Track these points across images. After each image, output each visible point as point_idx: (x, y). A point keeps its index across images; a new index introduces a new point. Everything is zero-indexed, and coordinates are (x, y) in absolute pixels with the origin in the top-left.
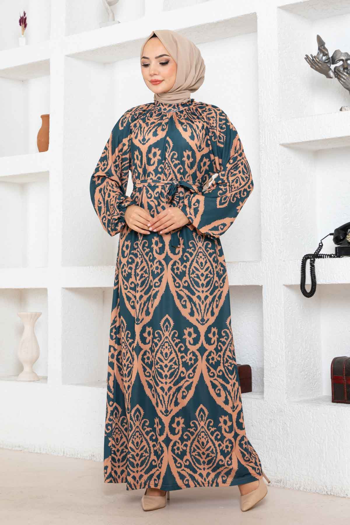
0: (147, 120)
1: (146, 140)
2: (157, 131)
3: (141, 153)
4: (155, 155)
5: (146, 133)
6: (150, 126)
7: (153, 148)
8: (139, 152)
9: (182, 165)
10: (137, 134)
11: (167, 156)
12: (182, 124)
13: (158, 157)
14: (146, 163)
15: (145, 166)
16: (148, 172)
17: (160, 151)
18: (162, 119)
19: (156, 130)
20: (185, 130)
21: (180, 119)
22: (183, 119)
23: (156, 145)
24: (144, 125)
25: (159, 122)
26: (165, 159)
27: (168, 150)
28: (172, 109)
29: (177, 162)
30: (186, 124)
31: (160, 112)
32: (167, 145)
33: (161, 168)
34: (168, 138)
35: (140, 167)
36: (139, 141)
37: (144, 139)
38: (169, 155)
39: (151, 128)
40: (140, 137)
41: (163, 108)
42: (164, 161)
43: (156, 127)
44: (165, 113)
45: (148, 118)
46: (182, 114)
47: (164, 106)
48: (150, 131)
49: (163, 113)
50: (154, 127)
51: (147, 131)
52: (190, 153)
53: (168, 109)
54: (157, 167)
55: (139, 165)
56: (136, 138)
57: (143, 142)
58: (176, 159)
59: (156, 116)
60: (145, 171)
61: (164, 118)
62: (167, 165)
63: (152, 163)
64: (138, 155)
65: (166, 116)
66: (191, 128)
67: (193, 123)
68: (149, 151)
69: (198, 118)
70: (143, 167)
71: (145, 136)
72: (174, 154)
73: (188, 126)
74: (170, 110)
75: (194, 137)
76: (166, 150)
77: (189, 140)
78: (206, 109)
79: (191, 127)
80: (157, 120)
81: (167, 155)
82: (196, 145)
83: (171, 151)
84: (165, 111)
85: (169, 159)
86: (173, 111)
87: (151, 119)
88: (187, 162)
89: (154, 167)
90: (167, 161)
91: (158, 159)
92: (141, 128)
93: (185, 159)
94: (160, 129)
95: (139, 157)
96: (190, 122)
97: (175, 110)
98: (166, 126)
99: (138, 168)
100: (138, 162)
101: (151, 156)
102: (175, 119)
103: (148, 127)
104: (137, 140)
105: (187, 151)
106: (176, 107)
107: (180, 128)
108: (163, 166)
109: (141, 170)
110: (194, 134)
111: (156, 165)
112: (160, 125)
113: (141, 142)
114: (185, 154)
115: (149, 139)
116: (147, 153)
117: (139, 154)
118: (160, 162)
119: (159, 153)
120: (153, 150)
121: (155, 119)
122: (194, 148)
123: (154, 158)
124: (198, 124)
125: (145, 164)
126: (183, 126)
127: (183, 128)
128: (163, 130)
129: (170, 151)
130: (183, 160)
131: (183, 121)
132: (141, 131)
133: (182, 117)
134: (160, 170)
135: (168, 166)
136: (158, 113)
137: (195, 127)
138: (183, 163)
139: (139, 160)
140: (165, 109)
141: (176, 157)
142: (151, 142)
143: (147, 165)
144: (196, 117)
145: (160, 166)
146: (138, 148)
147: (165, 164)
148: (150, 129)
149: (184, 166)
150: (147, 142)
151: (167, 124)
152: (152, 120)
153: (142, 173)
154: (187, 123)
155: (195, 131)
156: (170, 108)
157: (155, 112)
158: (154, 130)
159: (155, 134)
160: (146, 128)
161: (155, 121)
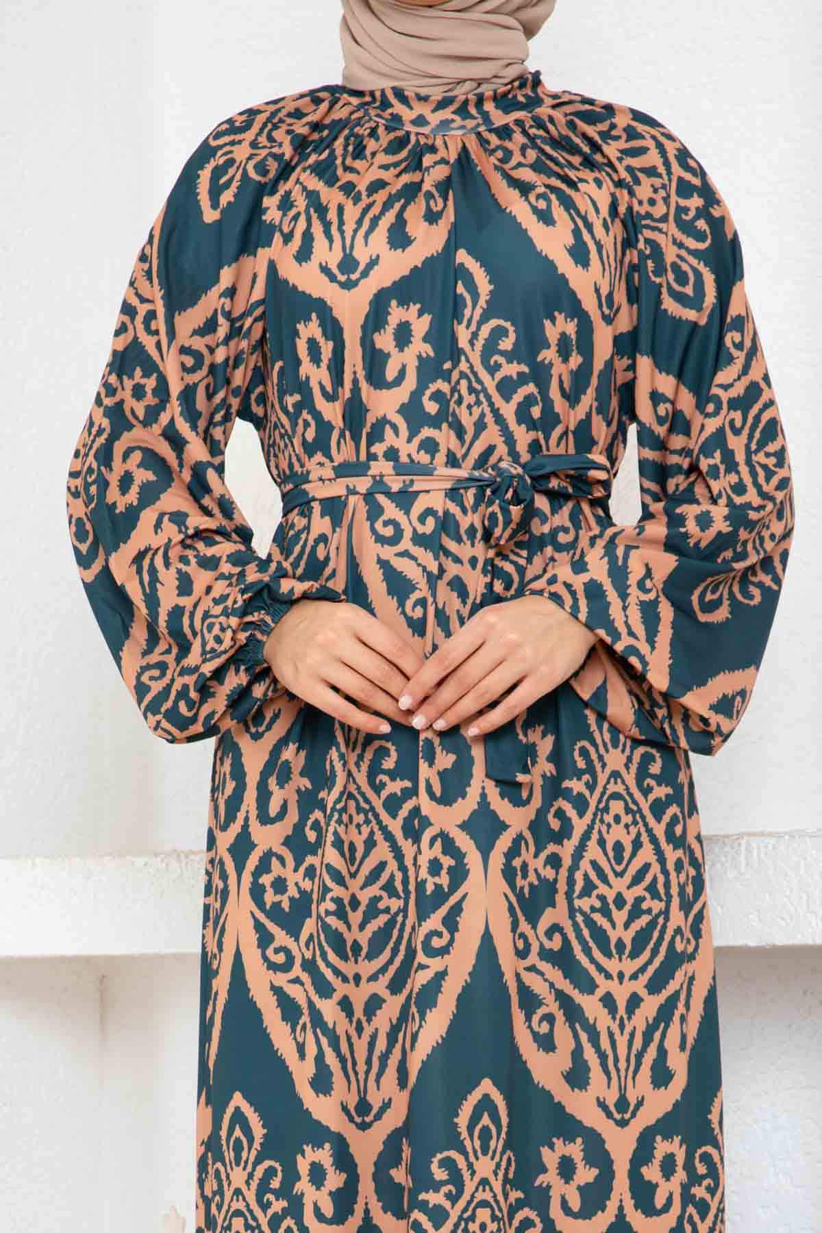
0: (340, 172)
1: (361, 267)
2: (405, 222)
3: (333, 330)
4: (403, 335)
5: (356, 231)
6: (365, 201)
7: (394, 303)
8: (322, 324)
9: (537, 385)
10: (308, 237)
11: (463, 342)
12: (524, 189)
13: (420, 347)
14: (361, 374)
15: (356, 389)
16: (371, 419)
17: (427, 318)
18: (415, 164)
19: (400, 222)
20: (545, 217)
21: (507, 167)
22: (520, 165)
23: (404, 290)
24: (332, 197)
25: (406, 178)
26: (455, 354)
27: (467, 312)
28: (453, 121)
29: (511, 369)
30: (541, 190)
31: (400, 133)
32: (460, 289)
33: (437, 396)
34: (462, 256)
35: (331, 398)
36: (325, 270)
37: (348, 263)
38: (475, 335)
39: (375, 210)
40: (326, 253)
41: (407, 114)
42: (447, 365)
43: (397, 206)
44: (426, 137)
45: (343, 163)
46: (508, 144)
47: (414, 103)
48: (375, 221)
49: (413, 139)
50: (387, 206)
51: (359, 223)
52: (571, 328)
53: (435, 118)
54: (416, 396)
55: (322, 388)
56: (304, 255)
57: (342, 278)
58: (510, 356)
59: (387, 151)
60: (355, 412)
61: (428, 160)
62: (464, 383)
63: (391, 373)
64: (321, 340)
65: (433, 149)
66: (567, 209)
67: (572, 184)
68: (376, 318)
69: (589, 163)
70: (348, 395)
71: (352, 247)
72: (499, 333)
73: (553, 197)
74: (445, 124)
75: (589, 252)
76: (457, 315)
77: (565, 265)
78: (613, 126)
79: (568, 204)
80: (393, 171)
81: (463, 335)
82: (597, 291)
83: (484, 319)
84: (426, 130)
85: (476, 358)
86: (463, 127)
87: (358, 164)
88: (561, 370)
89: (402, 394)
90: (463, 366)
91: (419, 357)
92: (322, 211)
93: (548, 355)
94: (415, 213)
95: (327, 349)
96: (557, 183)
97: (470, 123)
98: (440, 201)
99: (320, 403)
100: (316, 375)
101: (385, 340)
102: (486, 164)
103: (362, 205)
104: (312, 266)
105: (560, 318)
106: (473, 111)
107: (520, 209)
108: (444, 387)
109: (332, 412)
110: (586, 236)
111: (411, 382)
112: (411, 191)
113: (333, 278)
114: (552, 332)
115: (373, 262)
116: (364, 327)
117: (325, 334)
118: (429, 370)
119: (421, 325)
120: (397, 314)
121: (385, 167)
122: (589, 304)
123: (402, 350)
124: (589, 188)
125: (355, 381)
126: (532, 197)
127: (535, 210)
128: (432, 217)
129: (476, 317)
130: (539, 359)
131: (527, 175)
132: (327, 226)
133: (517, 158)
134: (431, 407)
135: (471, 390)
136: (392, 135)
137: (583, 204)
138: (540, 374)
139: (324, 365)
140: (420, 121)
141: (507, 344)
142: (383, 277)
143: (364, 385)
144: (576, 160)
145: (433, 387)
146: (321, 308)
147: (455, 375)
148: (370, 215)
149: (543, 387)
150: (365, 274)
151: (444, 187)
152: (367, 173)
153: (338, 422)
154: (547, 186)
155: (589, 227)
156: (446, 114)
157: (373, 133)
158: (390, 217)
159: (399, 238)
160: (352, 213)
161: (387, 175)
